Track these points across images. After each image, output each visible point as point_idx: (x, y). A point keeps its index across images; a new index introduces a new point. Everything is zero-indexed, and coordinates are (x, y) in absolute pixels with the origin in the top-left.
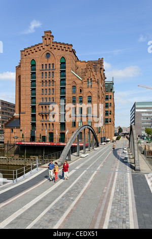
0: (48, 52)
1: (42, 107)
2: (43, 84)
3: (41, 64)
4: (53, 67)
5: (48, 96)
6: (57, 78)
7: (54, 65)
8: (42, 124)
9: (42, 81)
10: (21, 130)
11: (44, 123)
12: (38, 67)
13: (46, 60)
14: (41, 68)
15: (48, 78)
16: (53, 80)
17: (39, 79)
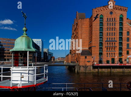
0: (111, 11)
1: (108, 43)
2: (108, 30)
3: (107, 18)
4: (115, 20)
5: (111, 37)
6: (118, 26)
7: (116, 19)
8: (107, 53)
9: (108, 28)
10: (93, 57)
11: (108, 53)
12: (105, 19)
13: (110, 15)
14: (107, 20)
15: (111, 26)
16: (115, 28)
17: (105, 27)
